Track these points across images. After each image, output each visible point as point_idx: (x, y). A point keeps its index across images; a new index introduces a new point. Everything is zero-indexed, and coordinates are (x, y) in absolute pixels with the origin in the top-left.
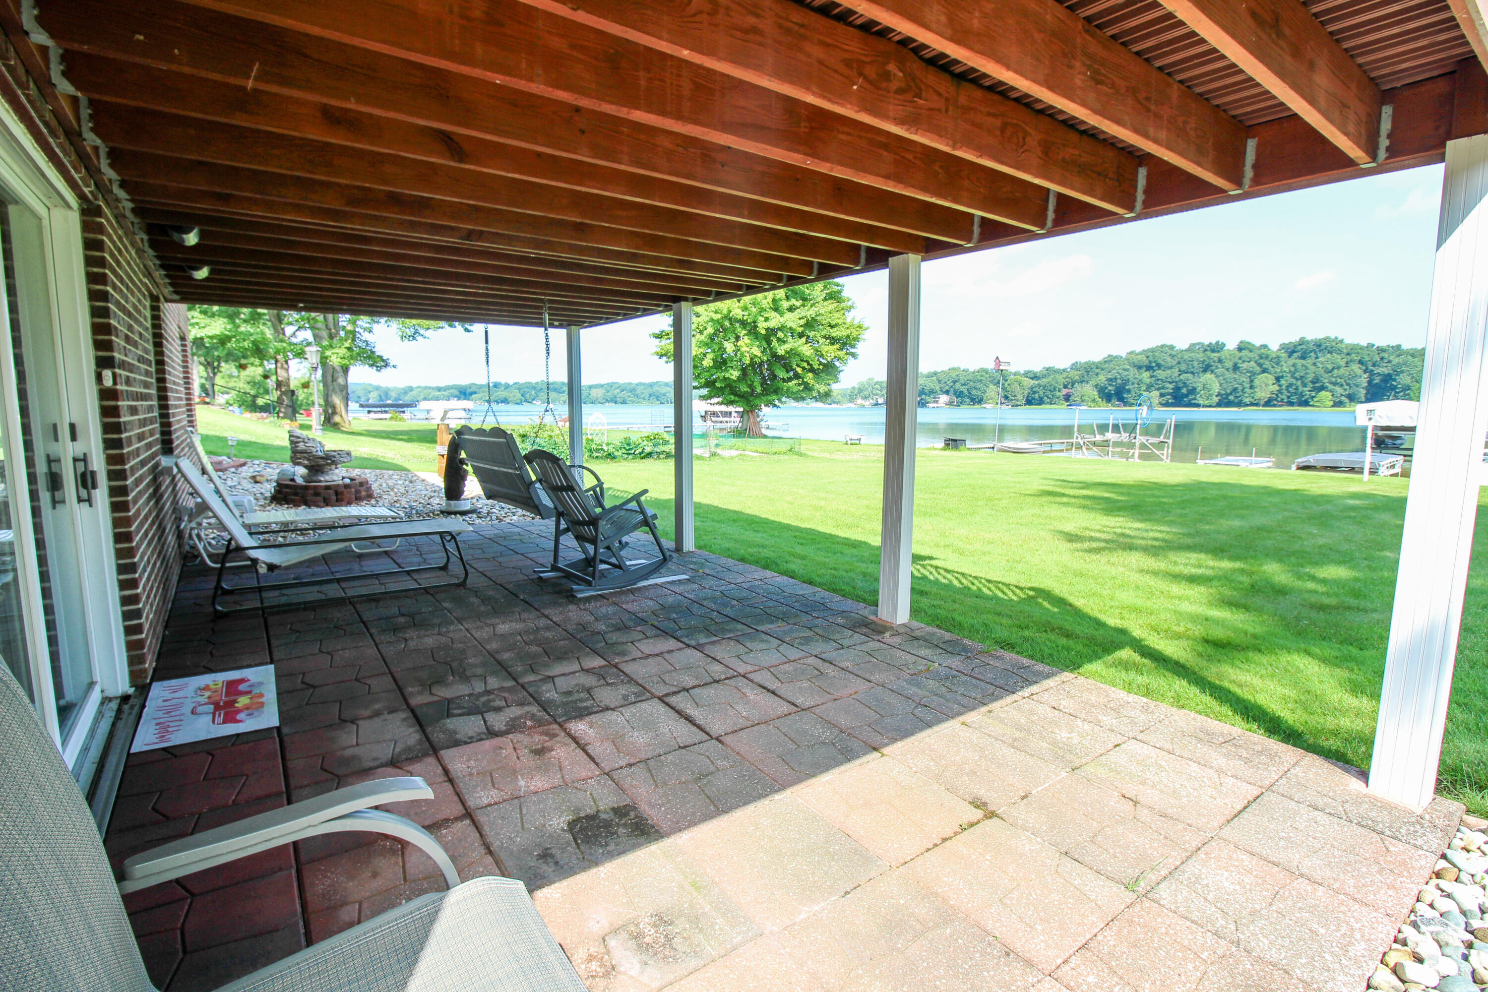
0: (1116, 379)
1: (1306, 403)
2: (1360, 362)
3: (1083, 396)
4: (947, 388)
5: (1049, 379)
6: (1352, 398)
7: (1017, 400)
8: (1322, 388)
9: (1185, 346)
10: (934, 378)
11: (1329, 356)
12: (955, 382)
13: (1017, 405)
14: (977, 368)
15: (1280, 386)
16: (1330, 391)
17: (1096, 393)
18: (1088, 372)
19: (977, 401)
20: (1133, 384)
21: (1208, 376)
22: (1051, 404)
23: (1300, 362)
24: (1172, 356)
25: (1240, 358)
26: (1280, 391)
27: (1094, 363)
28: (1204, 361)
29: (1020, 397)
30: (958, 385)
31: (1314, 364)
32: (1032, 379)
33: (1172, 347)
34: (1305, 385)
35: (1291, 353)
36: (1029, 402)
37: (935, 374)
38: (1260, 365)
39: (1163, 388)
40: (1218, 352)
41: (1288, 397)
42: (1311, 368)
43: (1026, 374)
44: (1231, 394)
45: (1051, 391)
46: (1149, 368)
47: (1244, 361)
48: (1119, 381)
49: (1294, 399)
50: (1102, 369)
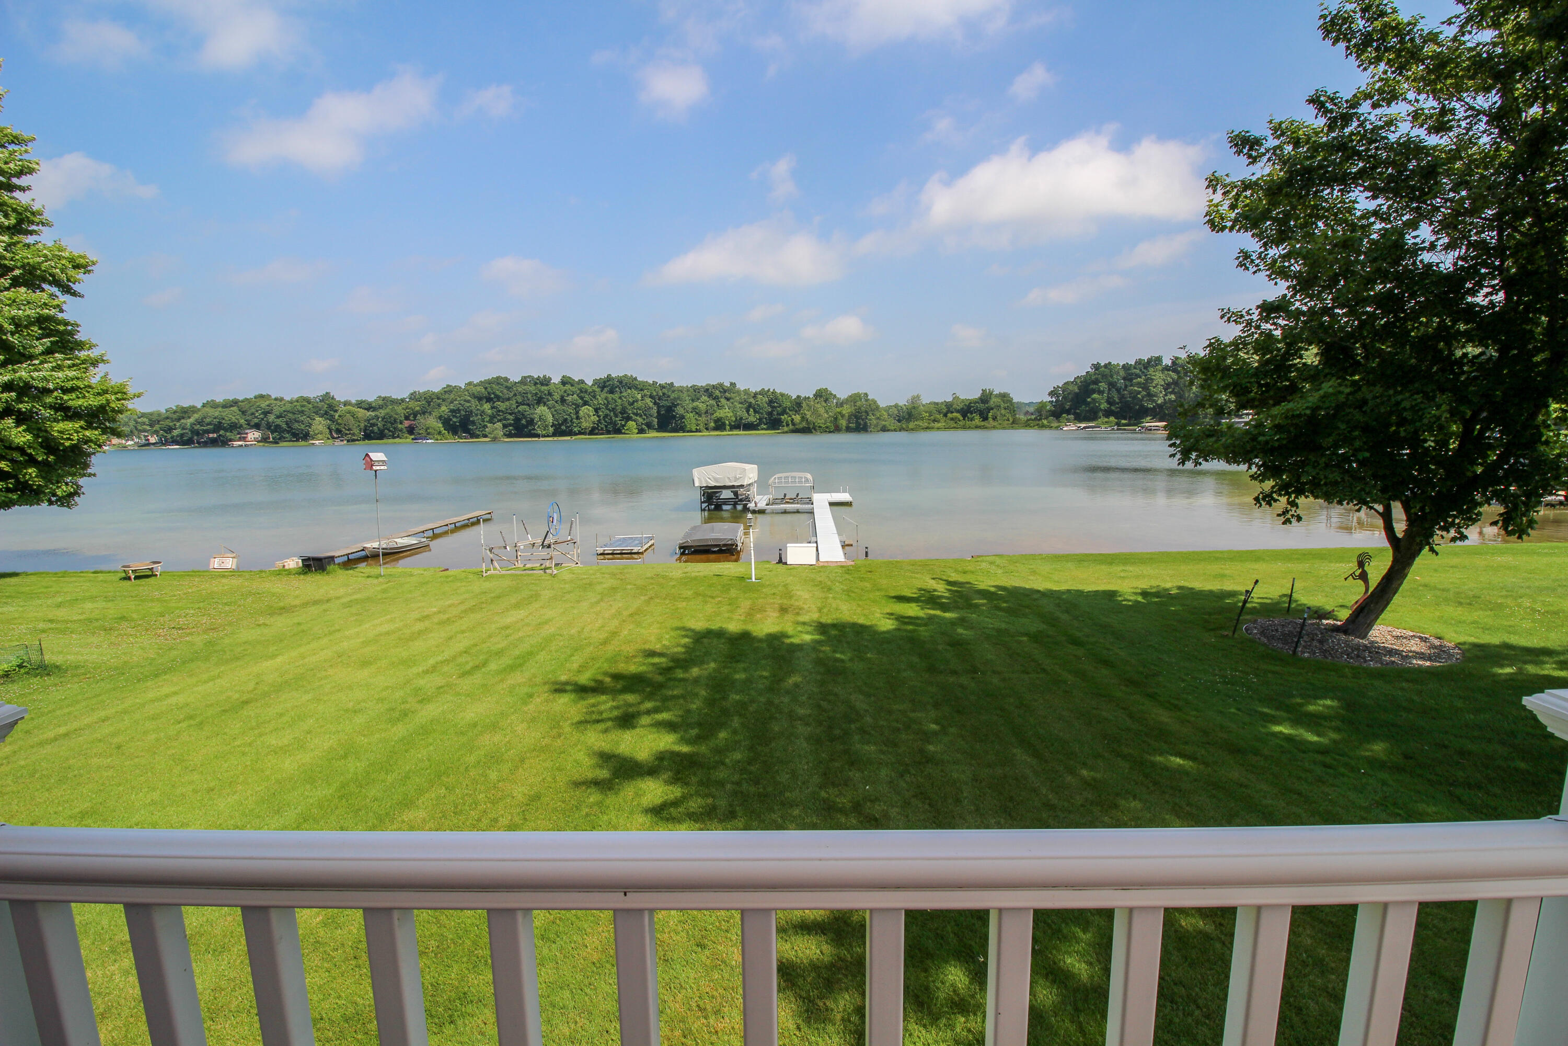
0: (459, 410)
1: (618, 431)
2: (651, 397)
3: (428, 428)
4: (256, 420)
5: (388, 410)
6: (649, 426)
7: (353, 434)
8: (628, 419)
9: (518, 379)
10: (235, 409)
11: (629, 391)
12: (266, 413)
13: (354, 440)
14: (296, 396)
15: (599, 416)
16: (635, 421)
17: (441, 425)
18: (429, 403)
19: (303, 436)
20: (477, 415)
21: (542, 410)
22: (394, 438)
23: (610, 396)
24: (508, 388)
25: (565, 392)
26: (599, 421)
27: (433, 393)
28: (536, 394)
29: (356, 431)
30: (271, 418)
31: (620, 398)
32: (368, 409)
33: (506, 380)
34: (616, 416)
35: (603, 388)
36: (368, 436)
37: (235, 403)
38: (582, 398)
39: (505, 419)
40: (547, 385)
41: (606, 426)
42: (619, 400)
43: (360, 404)
44: (562, 424)
45: (392, 424)
46: (489, 400)
47: (568, 395)
48: (463, 413)
49: (610, 428)
50: (444, 400)
